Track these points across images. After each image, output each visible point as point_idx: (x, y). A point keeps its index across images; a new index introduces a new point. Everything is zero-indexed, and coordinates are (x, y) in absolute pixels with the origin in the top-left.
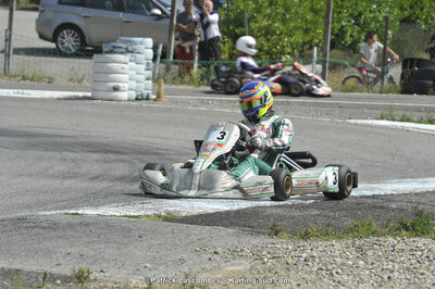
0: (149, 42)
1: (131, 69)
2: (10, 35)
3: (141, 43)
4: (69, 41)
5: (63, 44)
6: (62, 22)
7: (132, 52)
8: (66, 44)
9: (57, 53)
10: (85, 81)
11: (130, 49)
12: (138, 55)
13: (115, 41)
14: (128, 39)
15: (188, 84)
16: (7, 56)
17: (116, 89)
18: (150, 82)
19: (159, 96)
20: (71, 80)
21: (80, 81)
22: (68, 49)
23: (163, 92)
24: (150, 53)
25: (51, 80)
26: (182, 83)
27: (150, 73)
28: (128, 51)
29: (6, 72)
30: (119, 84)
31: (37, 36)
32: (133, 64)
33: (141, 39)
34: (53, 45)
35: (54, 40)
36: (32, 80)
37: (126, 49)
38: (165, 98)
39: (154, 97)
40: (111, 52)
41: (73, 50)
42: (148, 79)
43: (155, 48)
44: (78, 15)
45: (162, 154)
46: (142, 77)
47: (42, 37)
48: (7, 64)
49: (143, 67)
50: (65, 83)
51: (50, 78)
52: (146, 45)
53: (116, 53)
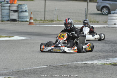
2: (87, 10)
5: (104, 12)
6: (103, 5)
8: (105, 12)
9: (102, 14)
13: (115, 10)
17: (115, 24)
20: (104, 22)
21: (106, 22)
22: (105, 13)
25: (98, 22)
30: (116, 23)
31: (96, 10)
34: (101, 12)
36: (93, 22)
41: (107, 14)
47: (98, 10)
50: (102, 23)
53: (115, 14)
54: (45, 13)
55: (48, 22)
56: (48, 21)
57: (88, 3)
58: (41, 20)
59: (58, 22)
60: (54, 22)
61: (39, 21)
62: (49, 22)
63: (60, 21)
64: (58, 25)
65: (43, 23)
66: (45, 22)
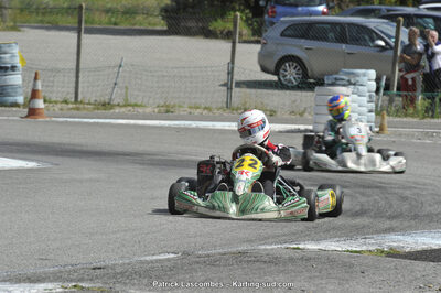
0: (372, 73)
1: (353, 102)
2: (233, 68)
3: (364, 75)
4: (291, 73)
5: (284, 76)
6: (283, 54)
7: (354, 84)
8: (288, 77)
9: (279, 85)
10: (306, 114)
11: (352, 81)
12: (361, 88)
13: (337, 73)
14: (351, 71)
15: (412, 116)
16: (230, 89)
18: (373, 114)
19: (382, 129)
20: (292, 113)
21: (301, 114)
22: (290, 81)
23: (386, 125)
24: (373, 85)
25: (273, 113)
26: (406, 115)
27: (373, 105)
28: (350, 83)
29: (228, 105)
31: (259, 68)
32: (355, 96)
33: (363, 71)
34: (275, 78)
35: (276, 73)
37: (349, 81)
38: (388, 130)
39: (377, 129)
40: (333, 84)
41: (295, 83)
42: (370, 111)
43: (378, 80)
44: (300, 47)
45: (385, 188)
46: (365, 110)
47: (264, 70)
48: (229, 97)
49: (365, 99)
50: (287, 116)
51: (271, 111)
52: (369, 77)
53: (339, 85)
54: (77, 77)
55: (94, 109)
56: (89, 104)
57: (234, 43)
58: (66, 102)
59: (130, 108)
60: (117, 110)
61: (59, 106)
62: (98, 109)
63: (136, 105)
64: (132, 122)
65: (75, 112)
66: (84, 108)
